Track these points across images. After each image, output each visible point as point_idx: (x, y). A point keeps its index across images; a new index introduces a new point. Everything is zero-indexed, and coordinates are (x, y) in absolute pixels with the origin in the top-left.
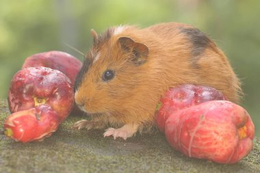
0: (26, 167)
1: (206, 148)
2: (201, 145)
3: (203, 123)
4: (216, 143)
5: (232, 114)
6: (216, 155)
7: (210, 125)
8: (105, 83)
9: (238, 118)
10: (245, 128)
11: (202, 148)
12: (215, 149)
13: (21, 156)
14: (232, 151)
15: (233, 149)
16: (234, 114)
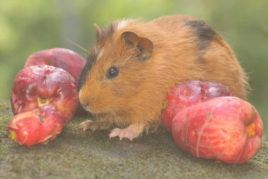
0: (30, 172)
1: (214, 147)
2: (209, 144)
3: (211, 121)
4: (224, 142)
5: (240, 111)
6: (224, 155)
7: (217, 123)
9: (246, 115)
10: (253, 125)
11: (210, 147)
12: (223, 149)
13: (26, 161)
14: (241, 150)
15: (242, 148)
16: (242, 110)
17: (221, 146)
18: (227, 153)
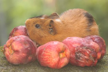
1: (46, 62)
2: (44, 61)
3: (45, 51)
4: (49, 60)
5: (56, 47)
6: (50, 65)
7: (47, 52)
8: (35, 27)
9: (59, 49)
11: (44, 62)
12: (49, 63)
14: (56, 63)
15: (57, 62)
16: (58, 47)
17: (48, 61)
18: (51, 65)
